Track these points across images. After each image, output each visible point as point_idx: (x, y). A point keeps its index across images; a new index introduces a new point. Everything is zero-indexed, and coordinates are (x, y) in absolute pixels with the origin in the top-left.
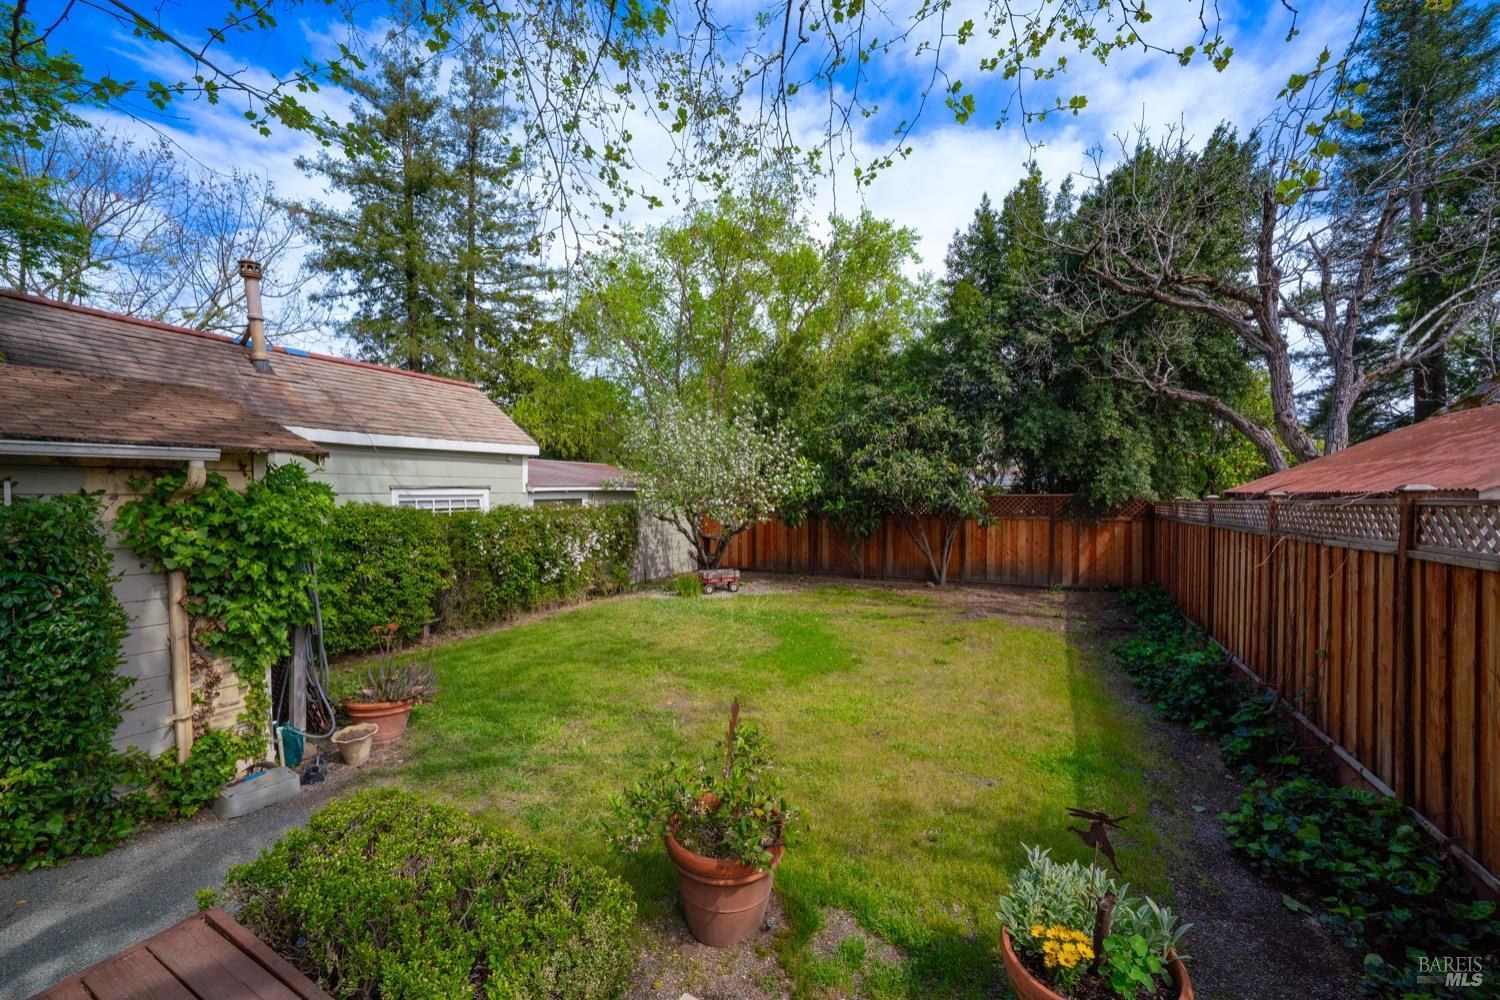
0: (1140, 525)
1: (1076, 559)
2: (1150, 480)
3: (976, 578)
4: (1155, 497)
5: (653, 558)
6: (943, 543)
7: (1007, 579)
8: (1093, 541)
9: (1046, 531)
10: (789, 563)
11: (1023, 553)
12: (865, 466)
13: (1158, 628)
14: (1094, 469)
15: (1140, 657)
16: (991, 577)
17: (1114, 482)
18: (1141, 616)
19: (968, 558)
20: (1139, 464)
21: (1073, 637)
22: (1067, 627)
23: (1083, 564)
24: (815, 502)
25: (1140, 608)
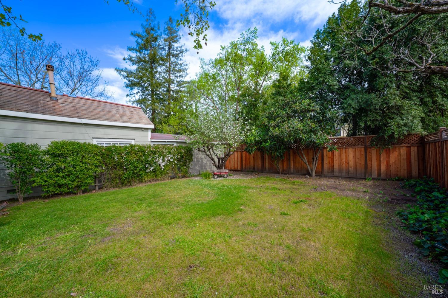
0: (416, 148)
1: (379, 165)
2: (421, 124)
3: (329, 174)
4: (425, 133)
5: (205, 166)
6: (313, 159)
7: (344, 174)
8: (388, 157)
9: (363, 153)
10: (254, 168)
11: (351, 163)
12: (274, 127)
13: (432, 201)
14: (387, 121)
15: (418, 220)
16: (336, 174)
17: (398, 126)
18: (419, 193)
19: (325, 166)
20: (414, 117)
21: (373, 204)
22: (370, 197)
23: (383, 168)
24: (258, 143)
25: (418, 189)
